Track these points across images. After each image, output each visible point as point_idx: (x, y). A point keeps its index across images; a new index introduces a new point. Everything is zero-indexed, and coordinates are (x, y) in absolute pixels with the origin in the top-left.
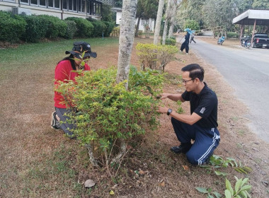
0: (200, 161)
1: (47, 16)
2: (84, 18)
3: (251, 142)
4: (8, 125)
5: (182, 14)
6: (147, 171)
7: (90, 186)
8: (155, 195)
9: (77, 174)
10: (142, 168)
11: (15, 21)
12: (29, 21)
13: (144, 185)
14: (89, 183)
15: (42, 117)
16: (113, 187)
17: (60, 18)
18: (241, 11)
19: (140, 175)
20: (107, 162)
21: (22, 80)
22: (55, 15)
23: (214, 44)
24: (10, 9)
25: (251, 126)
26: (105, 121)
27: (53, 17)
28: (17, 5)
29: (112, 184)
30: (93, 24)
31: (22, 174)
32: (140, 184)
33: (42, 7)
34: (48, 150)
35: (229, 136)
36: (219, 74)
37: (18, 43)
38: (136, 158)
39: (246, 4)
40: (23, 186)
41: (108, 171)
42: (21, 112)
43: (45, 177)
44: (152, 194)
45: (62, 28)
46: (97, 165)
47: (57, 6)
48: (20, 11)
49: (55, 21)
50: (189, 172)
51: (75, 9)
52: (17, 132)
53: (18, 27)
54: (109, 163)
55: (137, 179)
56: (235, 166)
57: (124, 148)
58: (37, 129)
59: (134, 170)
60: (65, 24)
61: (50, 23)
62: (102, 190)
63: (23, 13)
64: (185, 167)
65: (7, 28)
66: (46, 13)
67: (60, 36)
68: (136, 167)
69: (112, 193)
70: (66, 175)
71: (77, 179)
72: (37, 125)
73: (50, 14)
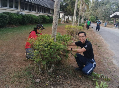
0: (88, 73)
1: (31, 15)
2: (46, 15)
3: (114, 68)
4: (9, 57)
5: (88, 14)
6: (63, 77)
7: (38, 81)
8: (65, 87)
9: (34, 76)
10: (61, 75)
11: (18, 16)
12: (24, 17)
13: (61, 82)
14: (38, 80)
15: (23, 54)
16: (48, 82)
17: (36, 15)
18: (114, 12)
19: (59, 78)
20: (46, 72)
21: (18, 40)
22: (34, 14)
23: (103, 26)
24: (17, 12)
25: (114, 61)
26: (44, 53)
27: (33, 15)
28: (19, 11)
29: (47, 81)
30: (50, 18)
31: (12, 75)
32: (59, 82)
33: (30, 11)
34: (24, 67)
35: (104, 65)
36: (103, 39)
37: (19, 25)
38: (58, 71)
39: (116, 10)
40: (11, 80)
41: (46, 76)
42: (15, 52)
43: (21, 77)
44: (64, 86)
45: (36, 19)
46: (42, 73)
47: (35, 11)
48: (20, 13)
49: (34, 17)
50: (82, 79)
51: (43, 12)
52: (12, 60)
53: (19, 19)
54: (47, 72)
55: (58, 79)
56: (104, 78)
57: (53, 66)
58: (20, 59)
59: (57, 76)
60: (38, 18)
61: (32, 17)
62: (43, 83)
63: (22, 14)
64: (80, 76)
65: (14, 19)
66: (30, 14)
67: (35, 22)
68: (58, 75)
69: (47, 84)
70: (29, 77)
71: (33, 78)
72: (21, 57)
73: (32, 14)
